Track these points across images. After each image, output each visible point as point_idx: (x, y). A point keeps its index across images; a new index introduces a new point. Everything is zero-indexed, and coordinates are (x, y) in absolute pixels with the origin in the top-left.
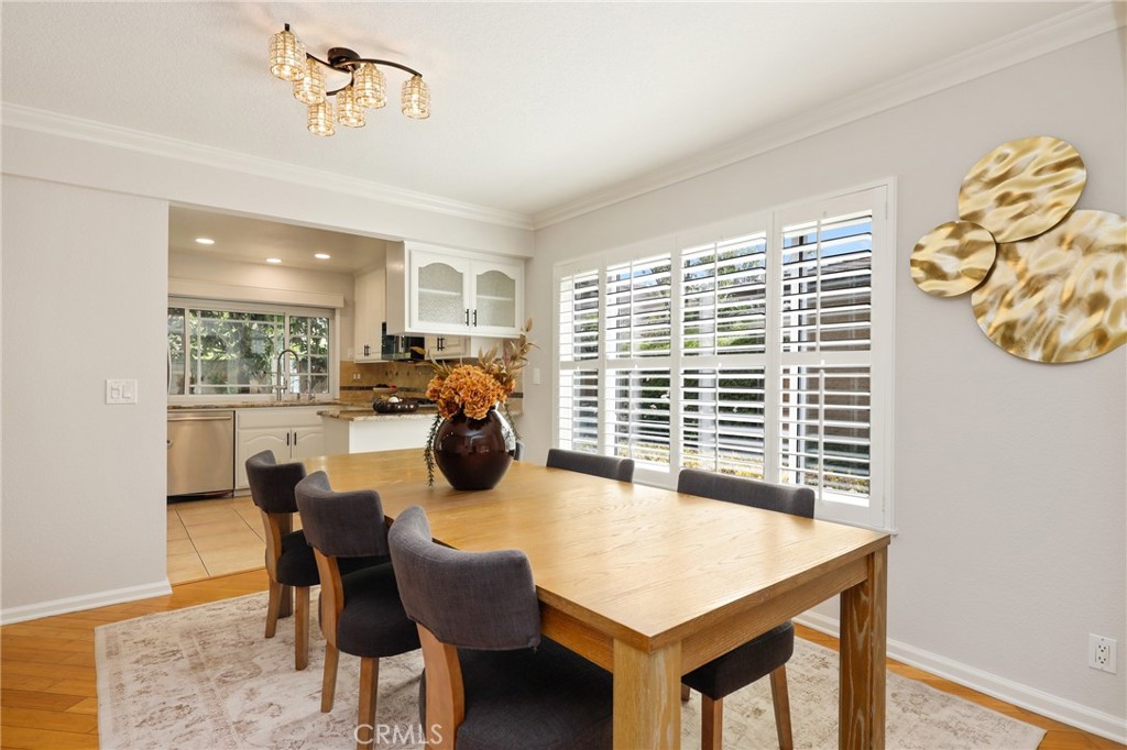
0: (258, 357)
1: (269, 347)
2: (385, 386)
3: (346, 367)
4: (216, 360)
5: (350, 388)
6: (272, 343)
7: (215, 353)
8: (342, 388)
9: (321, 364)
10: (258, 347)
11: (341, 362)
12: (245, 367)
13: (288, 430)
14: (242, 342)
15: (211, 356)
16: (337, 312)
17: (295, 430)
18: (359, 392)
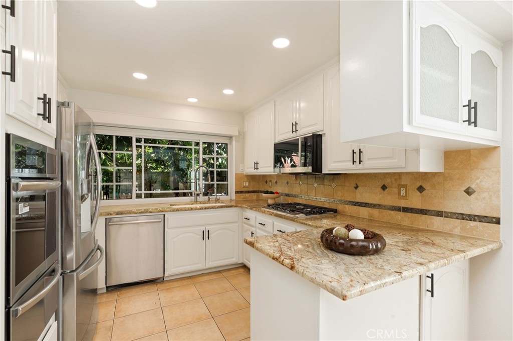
0: (183, 170)
1: (189, 165)
2: (272, 193)
3: (239, 177)
4: (162, 172)
5: (241, 192)
6: (190, 162)
7: (162, 168)
8: (237, 192)
9: (222, 176)
10: (183, 165)
11: (236, 174)
12: (176, 176)
13: (203, 228)
14: (174, 162)
15: (160, 170)
16: (234, 139)
17: (208, 228)
18: (247, 195)
